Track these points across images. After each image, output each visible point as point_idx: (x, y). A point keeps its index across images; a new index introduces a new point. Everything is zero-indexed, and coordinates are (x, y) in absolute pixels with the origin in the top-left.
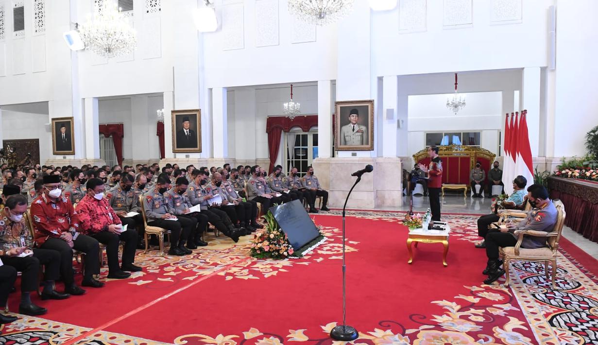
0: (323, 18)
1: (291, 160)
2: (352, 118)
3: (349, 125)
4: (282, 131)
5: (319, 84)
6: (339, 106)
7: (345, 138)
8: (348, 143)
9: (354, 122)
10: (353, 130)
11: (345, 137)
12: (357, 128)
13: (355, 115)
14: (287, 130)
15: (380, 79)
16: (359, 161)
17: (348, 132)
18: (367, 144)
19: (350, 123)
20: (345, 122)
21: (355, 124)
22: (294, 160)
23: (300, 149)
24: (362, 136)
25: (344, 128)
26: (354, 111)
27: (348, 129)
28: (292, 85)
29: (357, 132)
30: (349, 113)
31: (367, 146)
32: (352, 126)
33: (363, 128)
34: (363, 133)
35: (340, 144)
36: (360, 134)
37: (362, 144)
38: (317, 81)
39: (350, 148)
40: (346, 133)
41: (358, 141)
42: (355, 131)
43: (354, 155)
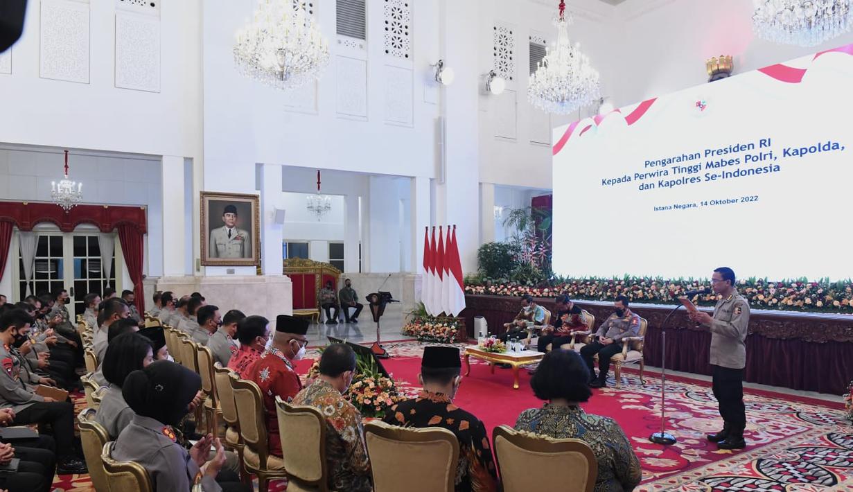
0: (286, 79)
1: (28, 280)
2: (228, 218)
3: (224, 227)
4: (15, 228)
5: (165, 160)
6: (207, 199)
7: (216, 247)
8: (222, 255)
9: (231, 224)
10: (230, 236)
11: (216, 245)
12: (234, 232)
13: (231, 214)
14: (27, 228)
15: (259, 167)
16: (245, 280)
17: (221, 238)
18: (250, 256)
19: (224, 225)
20: (215, 223)
21: (232, 227)
22: (34, 280)
23: (47, 260)
24: (242, 245)
25: (215, 232)
26: (231, 208)
27: (220, 234)
28: (66, 152)
29: (235, 238)
30: (223, 211)
31: (250, 260)
32: (228, 229)
33: (244, 234)
34: (244, 240)
35: (210, 256)
36: (240, 242)
37: (243, 257)
38: (161, 156)
39: (225, 262)
40: (217, 239)
41: (237, 252)
42: (232, 238)
43: (231, 272)
